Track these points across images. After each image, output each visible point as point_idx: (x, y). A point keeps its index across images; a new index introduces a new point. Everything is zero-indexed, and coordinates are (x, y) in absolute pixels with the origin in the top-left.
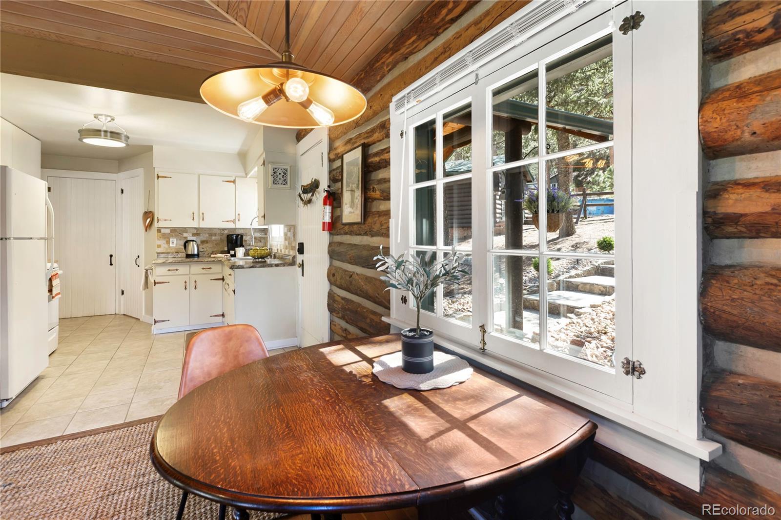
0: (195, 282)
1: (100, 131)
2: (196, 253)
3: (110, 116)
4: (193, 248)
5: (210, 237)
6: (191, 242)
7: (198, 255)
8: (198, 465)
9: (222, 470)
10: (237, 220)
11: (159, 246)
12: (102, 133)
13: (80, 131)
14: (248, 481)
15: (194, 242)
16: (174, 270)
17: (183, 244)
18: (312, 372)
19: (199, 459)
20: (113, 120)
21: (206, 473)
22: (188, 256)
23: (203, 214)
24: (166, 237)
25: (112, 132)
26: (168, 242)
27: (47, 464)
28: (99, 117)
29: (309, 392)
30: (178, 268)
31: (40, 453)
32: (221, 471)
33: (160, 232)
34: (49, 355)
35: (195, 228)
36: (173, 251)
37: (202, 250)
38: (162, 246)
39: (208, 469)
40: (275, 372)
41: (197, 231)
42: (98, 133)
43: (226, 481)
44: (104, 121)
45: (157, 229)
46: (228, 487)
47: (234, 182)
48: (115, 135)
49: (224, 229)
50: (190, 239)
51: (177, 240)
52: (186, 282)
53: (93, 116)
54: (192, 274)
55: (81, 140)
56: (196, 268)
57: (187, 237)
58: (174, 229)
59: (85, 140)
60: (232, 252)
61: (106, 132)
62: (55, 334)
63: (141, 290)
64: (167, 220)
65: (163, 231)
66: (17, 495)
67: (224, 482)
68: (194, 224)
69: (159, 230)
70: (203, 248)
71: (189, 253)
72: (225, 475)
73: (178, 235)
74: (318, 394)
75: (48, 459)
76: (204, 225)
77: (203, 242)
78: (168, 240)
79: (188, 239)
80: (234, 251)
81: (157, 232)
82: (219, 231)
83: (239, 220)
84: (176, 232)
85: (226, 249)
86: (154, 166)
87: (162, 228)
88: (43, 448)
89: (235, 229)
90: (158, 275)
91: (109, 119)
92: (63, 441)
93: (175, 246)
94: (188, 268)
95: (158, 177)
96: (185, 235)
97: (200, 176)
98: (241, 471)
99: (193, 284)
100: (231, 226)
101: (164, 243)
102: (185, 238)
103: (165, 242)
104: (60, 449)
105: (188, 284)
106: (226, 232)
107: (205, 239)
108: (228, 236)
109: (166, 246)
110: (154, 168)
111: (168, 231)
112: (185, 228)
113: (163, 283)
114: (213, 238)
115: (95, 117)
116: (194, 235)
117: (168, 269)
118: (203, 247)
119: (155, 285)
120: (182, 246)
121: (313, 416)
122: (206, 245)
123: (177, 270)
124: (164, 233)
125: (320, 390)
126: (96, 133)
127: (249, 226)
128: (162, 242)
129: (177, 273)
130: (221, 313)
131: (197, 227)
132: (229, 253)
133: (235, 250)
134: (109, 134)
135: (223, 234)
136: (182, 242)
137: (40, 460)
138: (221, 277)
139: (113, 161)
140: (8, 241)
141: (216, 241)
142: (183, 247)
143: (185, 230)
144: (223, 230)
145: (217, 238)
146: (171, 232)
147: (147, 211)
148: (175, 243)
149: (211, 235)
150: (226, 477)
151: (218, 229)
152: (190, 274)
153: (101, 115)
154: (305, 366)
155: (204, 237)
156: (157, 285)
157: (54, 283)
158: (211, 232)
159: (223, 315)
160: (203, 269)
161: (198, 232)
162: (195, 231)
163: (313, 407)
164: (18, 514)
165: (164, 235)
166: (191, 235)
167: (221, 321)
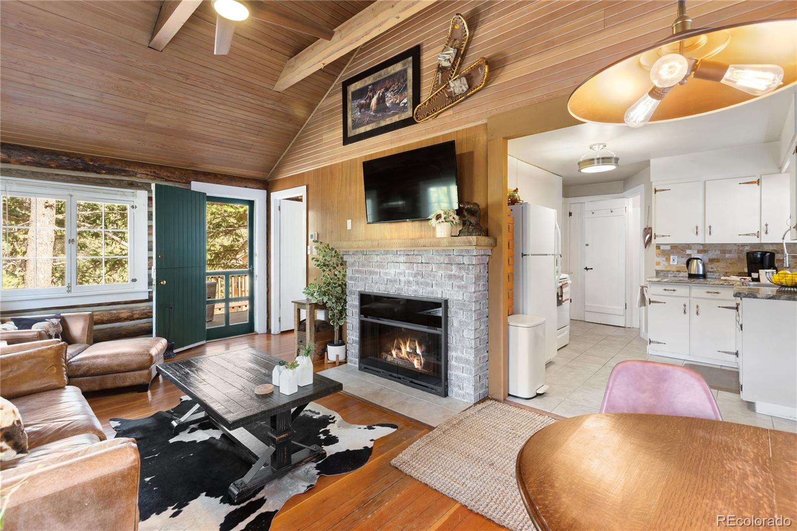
0: (697, 307)
1: (593, 160)
2: (701, 273)
3: (602, 144)
4: (697, 267)
5: (723, 255)
6: (695, 261)
7: (704, 276)
8: (538, 479)
9: (552, 498)
10: (763, 233)
11: (658, 264)
12: (596, 161)
13: (579, 164)
14: (563, 524)
15: (699, 260)
16: (671, 290)
17: (685, 262)
18: (756, 467)
19: (543, 475)
20: (605, 146)
21: (538, 490)
22: (691, 276)
23: (710, 227)
24: (666, 254)
25: (603, 158)
26: (668, 260)
27: (535, 428)
28: (594, 147)
29: (722, 489)
30: (676, 289)
31: (534, 418)
32: (549, 498)
33: (659, 249)
34: (558, 350)
35: (702, 245)
36: (674, 269)
37: (711, 270)
38: (661, 264)
39: (542, 488)
40: (696, 440)
41: (704, 248)
42: (592, 162)
43: (545, 509)
44: (597, 150)
45: (656, 245)
46: (544, 515)
47: (758, 182)
48: (605, 160)
49: (744, 245)
50: (695, 257)
51: (678, 257)
52: (685, 305)
53: (589, 148)
54: (694, 297)
55: (579, 171)
56: (698, 291)
57: (691, 255)
58: (675, 245)
59: (583, 171)
60: (755, 275)
61: (598, 159)
62: (566, 331)
63: (637, 306)
64: (665, 236)
65: (662, 247)
66: (514, 439)
67: (544, 508)
68: (699, 240)
69: (658, 247)
70: (712, 268)
71: (693, 272)
72: (549, 503)
73: (680, 252)
74: (735, 499)
75: (536, 425)
76: (710, 240)
77: (712, 261)
78: (667, 257)
79: (692, 257)
80: (758, 274)
81: (657, 249)
82: (735, 248)
83: (766, 233)
84: (677, 249)
85: (746, 270)
86: (651, 181)
87: (661, 244)
88: (537, 416)
89: (762, 245)
90: (653, 293)
91: (602, 146)
92: (549, 417)
93: (676, 263)
94: (688, 290)
95: (656, 191)
96: (688, 252)
97: (707, 182)
98: (565, 511)
99: (695, 309)
100: (754, 240)
101: (664, 261)
102: (688, 255)
103: (664, 259)
104: (545, 421)
105: (687, 307)
106: (747, 249)
107: (714, 257)
108: (748, 254)
109: (666, 263)
110: (652, 182)
111: (668, 248)
112: (689, 244)
113: (658, 302)
114: (727, 256)
115: (591, 148)
116: (699, 252)
117: (664, 288)
118: (712, 266)
119: (650, 304)
120: (684, 264)
121: (697, 520)
122: (716, 264)
123: (674, 290)
124: (663, 250)
125: (745, 497)
126: (591, 162)
127: (780, 241)
128: (662, 259)
129: (674, 293)
130: (735, 352)
131: (703, 243)
132: (750, 275)
133: (758, 272)
134: (601, 160)
135: (742, 251)
136: (685, 260)
137: (532, 423)
138: (735, 306)
139: (618, 182)
140: (528, 256)
141: (731, 259)
142: (685, 266)
143: (689, 246)
144: (742, 246)
145: (734, 255)
146: (671, 249)
147: (646, 227)
148: (676, 261)
149: (724, 252)
150: (549, 506)
151: (735, 244)
152: (690, 296)
153: (595, 145)
154: (752, 454)
155: (713, 254)
156: (651, 304)
157: (564, 290)
158: (724, 248)
159: (737, 354)
160: (708, 292)
161: (706, 249)
162: (701, 248)
163: (711, 509)
164: (511, 452)
165: (664, 251)
166: (696, 252)
167: (735, 361)
